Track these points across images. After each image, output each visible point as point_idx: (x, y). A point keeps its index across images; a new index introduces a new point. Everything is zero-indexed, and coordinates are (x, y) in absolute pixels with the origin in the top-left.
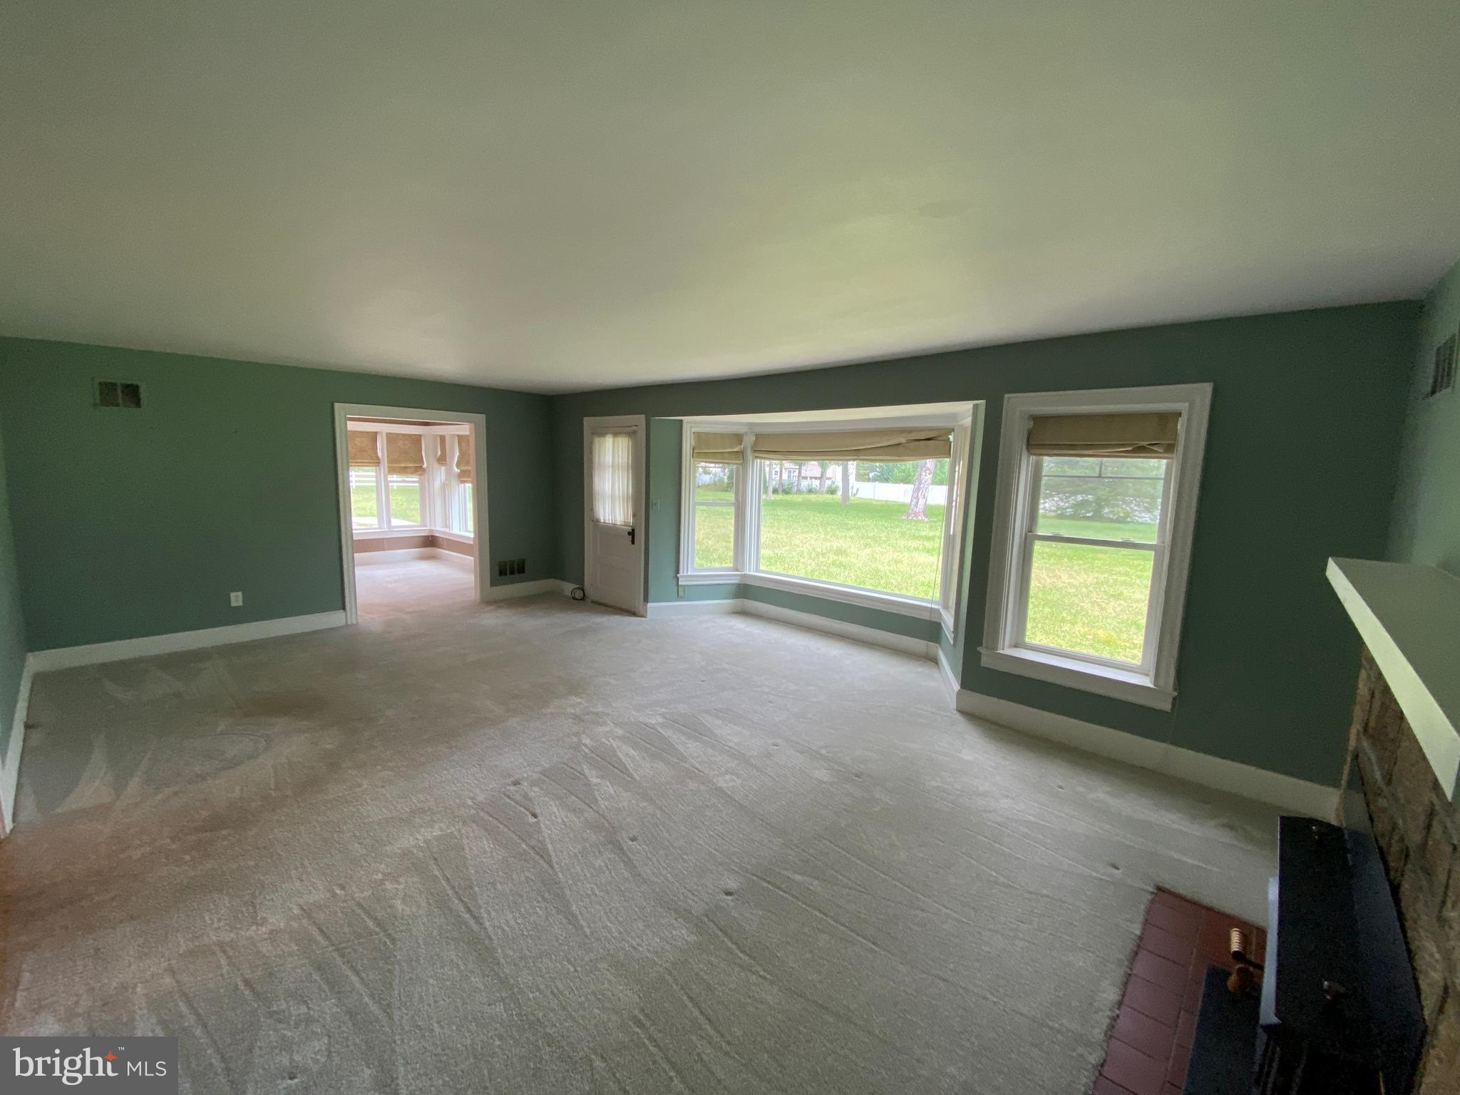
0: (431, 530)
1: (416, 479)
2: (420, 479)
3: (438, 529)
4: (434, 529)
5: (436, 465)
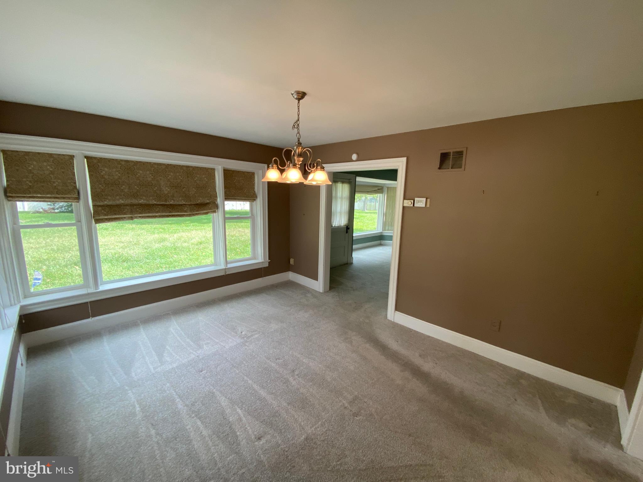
0: (21, 308)
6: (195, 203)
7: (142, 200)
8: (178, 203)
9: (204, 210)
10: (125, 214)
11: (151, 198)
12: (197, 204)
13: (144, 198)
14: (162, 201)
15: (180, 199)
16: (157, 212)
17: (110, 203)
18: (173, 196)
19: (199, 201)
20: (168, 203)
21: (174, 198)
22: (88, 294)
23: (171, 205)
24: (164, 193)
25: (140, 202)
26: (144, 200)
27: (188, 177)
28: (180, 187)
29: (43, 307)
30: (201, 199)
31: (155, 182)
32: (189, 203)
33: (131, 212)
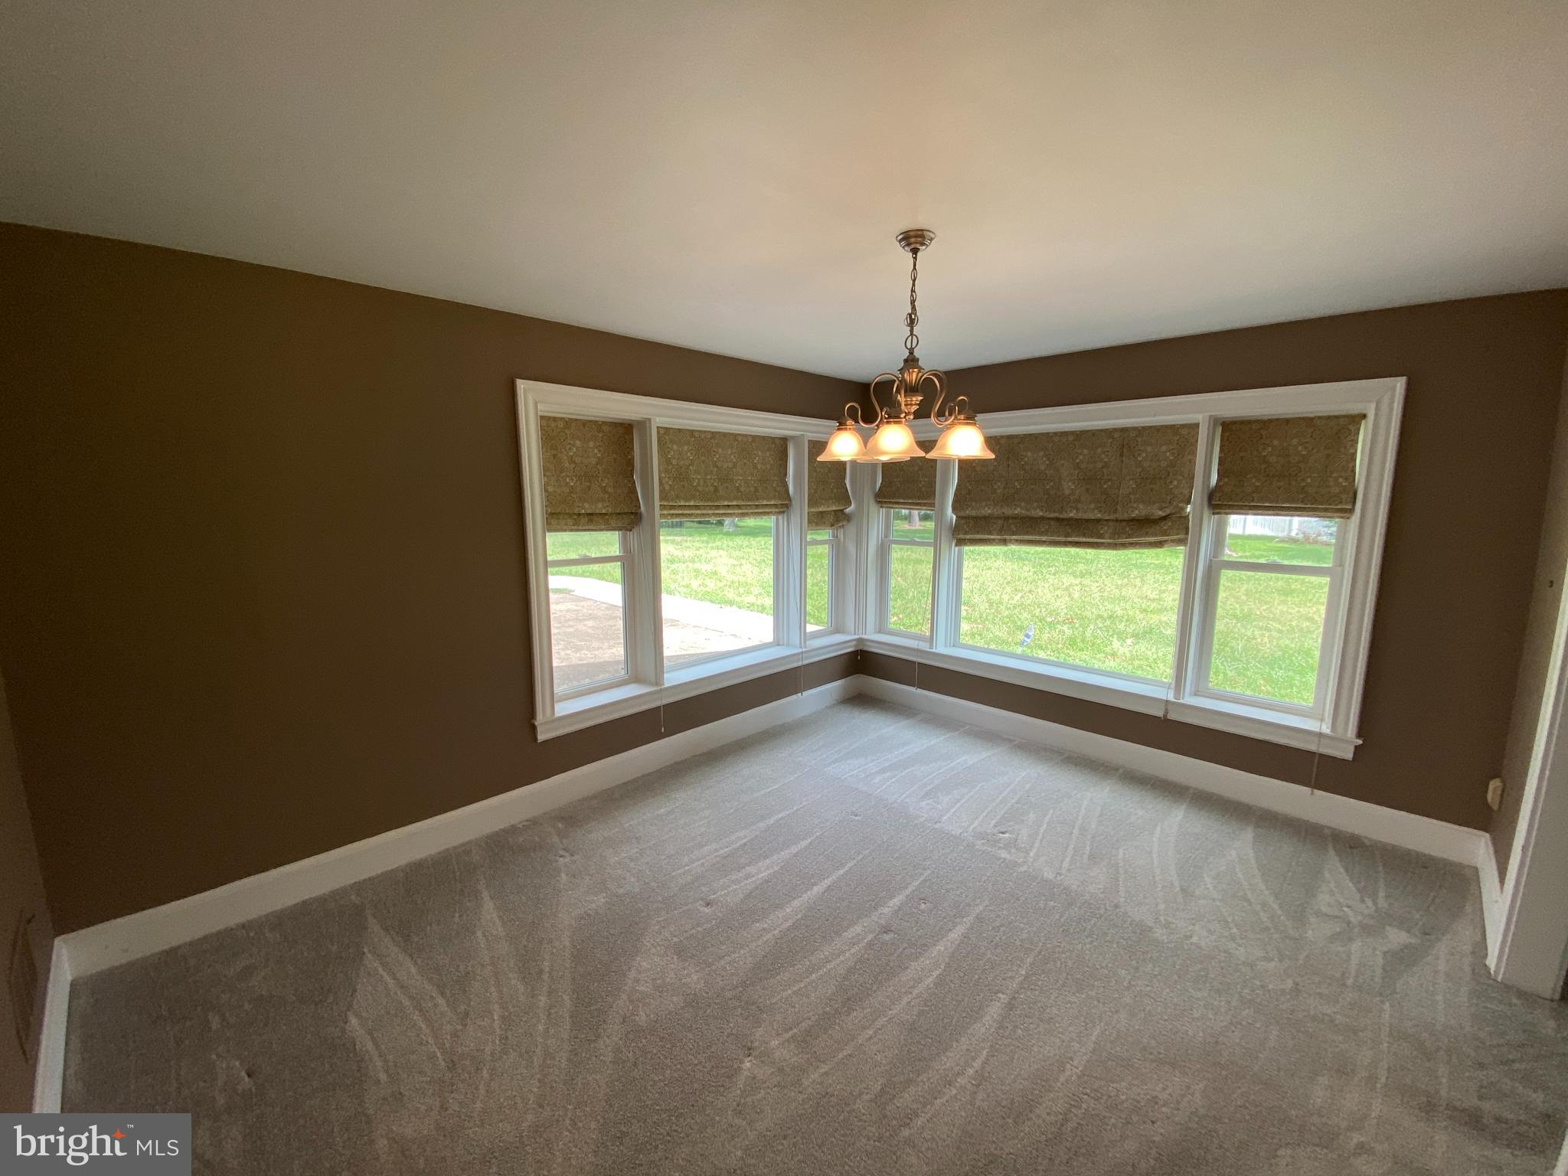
0: (860, 641)
1: (826, 537)
2: (835, 536)
3: (877, 639)
4: (864, 637)
5: (873, 507)
6: (1126, 516)
7: (1019, 509)
8: (1085, 516)
9: (1147, 534)
10: (990, 533)
11: (1035, 504)
12: (1133, 520)
13: (1023, 504)
14: (1054, 512)
15: (1092, 506)
16: (1041, 534)
17: (974, 513)
18: (1078, 501)
19: (1137, 512)
20: (1064, 516)
21: (1079, 505)
22: (918, 650)
23: (1071, 519)
24: (1063, 494)
25: (1016, 512)
26: (1022, 508)
27: (1121, 455)
28: (1100, 479)
29: (881, 649)
30: (1141, 506)
31: (1052, 471)
32: (1112, 517)
33: (1000, 532)
